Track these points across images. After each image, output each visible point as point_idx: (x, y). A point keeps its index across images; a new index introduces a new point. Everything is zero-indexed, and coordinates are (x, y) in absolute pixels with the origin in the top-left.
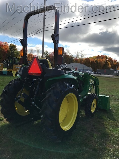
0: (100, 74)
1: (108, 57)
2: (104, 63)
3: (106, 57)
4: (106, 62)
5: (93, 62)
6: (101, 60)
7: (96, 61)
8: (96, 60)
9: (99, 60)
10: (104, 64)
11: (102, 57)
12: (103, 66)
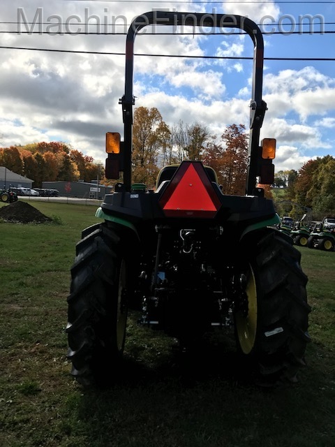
0: (55, 194)
1: (69, 147)
2: (60, 164)
3: (66, 149)
4: (66, 161)
5: (28, 160)
6: (52, 156)
7: (38, 157)
8: (37, 155)
9: (47, 156)
10: (61, 168)
11: (55, 147)
12: (60, 173)
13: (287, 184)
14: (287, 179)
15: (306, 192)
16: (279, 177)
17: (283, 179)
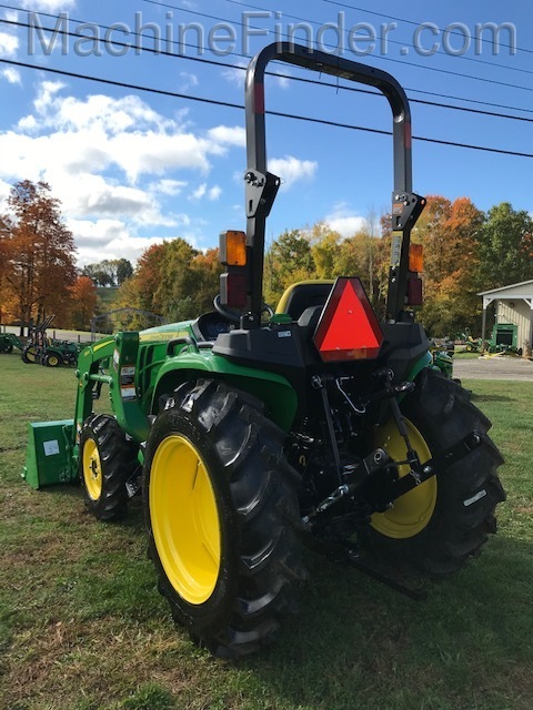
13: (116, 282)
14: (115, 273)
15: (151, 292)
16: (102, 270)
17: (109, 273)
